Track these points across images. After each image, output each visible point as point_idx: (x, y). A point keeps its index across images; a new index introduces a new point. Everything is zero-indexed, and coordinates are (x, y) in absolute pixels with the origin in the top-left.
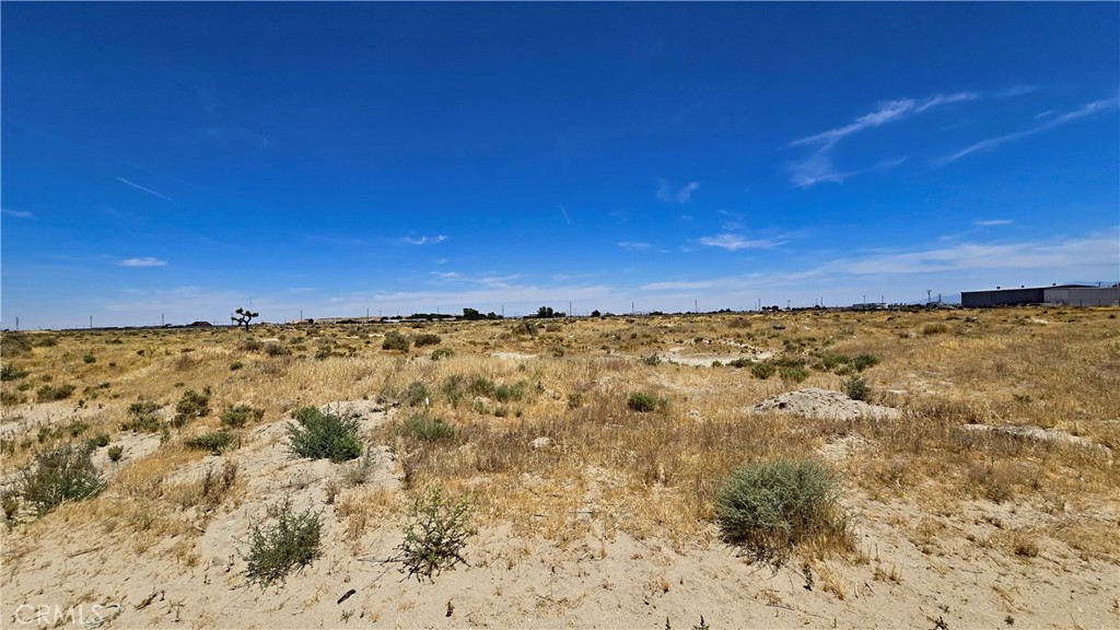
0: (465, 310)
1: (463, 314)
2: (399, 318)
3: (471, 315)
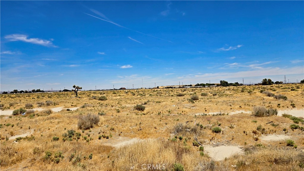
0: (221, 82)
1: (219, 83)
2: (191, 85)
3: (224, 84)
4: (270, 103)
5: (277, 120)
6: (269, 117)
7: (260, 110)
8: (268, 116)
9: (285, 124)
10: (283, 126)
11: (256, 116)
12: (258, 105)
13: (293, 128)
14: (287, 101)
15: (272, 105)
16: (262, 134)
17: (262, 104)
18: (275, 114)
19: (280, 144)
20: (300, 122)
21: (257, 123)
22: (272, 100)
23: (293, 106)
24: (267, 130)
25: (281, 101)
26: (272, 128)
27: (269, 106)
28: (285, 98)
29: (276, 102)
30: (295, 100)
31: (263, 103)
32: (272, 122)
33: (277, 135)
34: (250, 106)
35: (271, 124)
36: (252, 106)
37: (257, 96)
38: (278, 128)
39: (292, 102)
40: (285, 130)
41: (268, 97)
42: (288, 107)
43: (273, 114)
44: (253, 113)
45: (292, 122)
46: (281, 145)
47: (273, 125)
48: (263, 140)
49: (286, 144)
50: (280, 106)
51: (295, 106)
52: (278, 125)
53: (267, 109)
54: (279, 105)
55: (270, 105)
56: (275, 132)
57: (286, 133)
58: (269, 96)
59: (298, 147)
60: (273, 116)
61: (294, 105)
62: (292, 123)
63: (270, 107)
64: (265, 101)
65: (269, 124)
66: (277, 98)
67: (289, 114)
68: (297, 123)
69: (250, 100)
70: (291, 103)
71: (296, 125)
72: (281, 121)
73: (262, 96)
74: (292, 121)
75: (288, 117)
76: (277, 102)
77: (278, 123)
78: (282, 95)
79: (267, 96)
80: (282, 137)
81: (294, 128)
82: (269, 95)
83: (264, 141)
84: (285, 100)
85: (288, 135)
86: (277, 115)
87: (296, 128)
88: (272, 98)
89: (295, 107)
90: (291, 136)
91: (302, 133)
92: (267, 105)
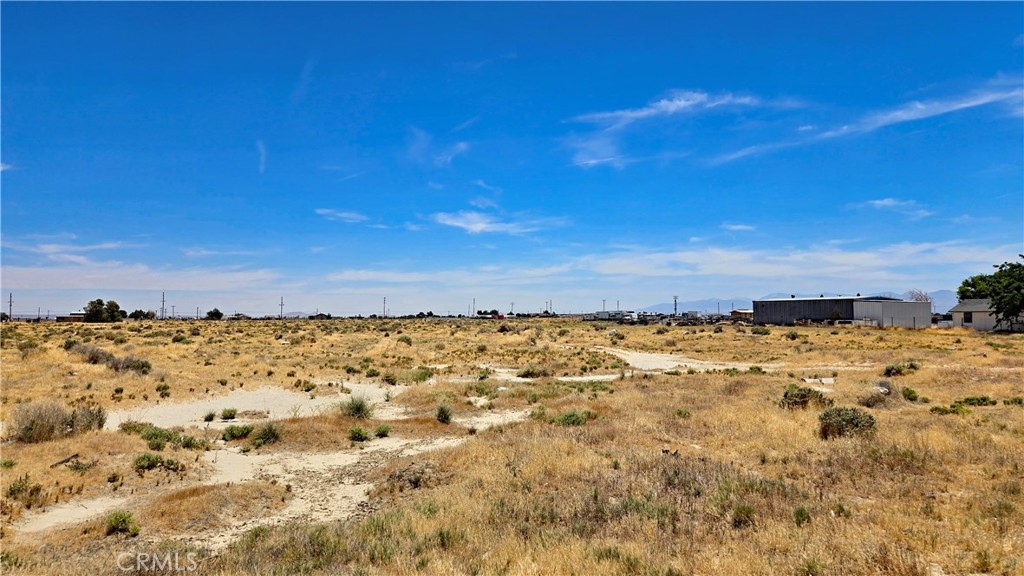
4: (89, 387)
5: (95, 448)
6: (68, 441)
7: (40, 416)
8: (70, 435)
9: (120, 456)
10: (111, 465)
11: (20, 439)
12: (44, 396)
13: (143, 467)
14: (147, 377)
15: (97, 393)
16: (25, 510)
17: (59, 391)
18: (95, 425)
19: (85, 532)
20: (168, 444)
21: (16, 469)
22: (101, 376)
23: (164, 391)
24: (50, 490)
25: (129, 380)
26: (69, 478)
27: (83, 399)
28: (143, 368)
29: (115, 380)
30: (174, 372)
31: (65, 387)
32: (77, 456)
33: (84, 503)
34: (10, 402)
35: (70, 463)
36: (19, 401)
37: (49, 361)
38: (90, 476)
39: (162, 380)
40: (113, 479)
41: (88, 366)
42: (146, 398)
43: (88, 427)
44: (10, 428)
45: (142, 448)
46: (86, 536)
47: (77, 468)
48: (27, 530)
49: (105, 530)
50: (123, 394)
51: (168, 391)
52: (94, 464)
53: (69, 411)
54: (119, 391)
55: (87, 393)
56: (79, 491)
57: (115, 489)
58: (95, 362)
59: (143, 531)
60: (89, 433)
61: (166, 388)
62: (143, 450)
63: (87, 399)
64: (74, 380)
65: (62, 467)
66: (117, 369)
67: (143, 421)
68: (158, 447)
69: (15, 377)
70: (158, 383)
71: (154, 454)
72: (109, 449)
73: (67, 364)
74: (145, 443)
75: (139, 432)
76: (114, 383)
77: (96, 457)
78: (135, 358)
79: (84, 361)
80: (99, 507)
81: (145, 466)
82: (94, 359)
83: (28, 534)
84: (145, 373)
85: (123, 495)
86: (105, 428)
87: (151, 466)
88: (100, 368)
89: (168, 395)
90: (130, 497)
91: (167, 480)
92: (76, 394)
